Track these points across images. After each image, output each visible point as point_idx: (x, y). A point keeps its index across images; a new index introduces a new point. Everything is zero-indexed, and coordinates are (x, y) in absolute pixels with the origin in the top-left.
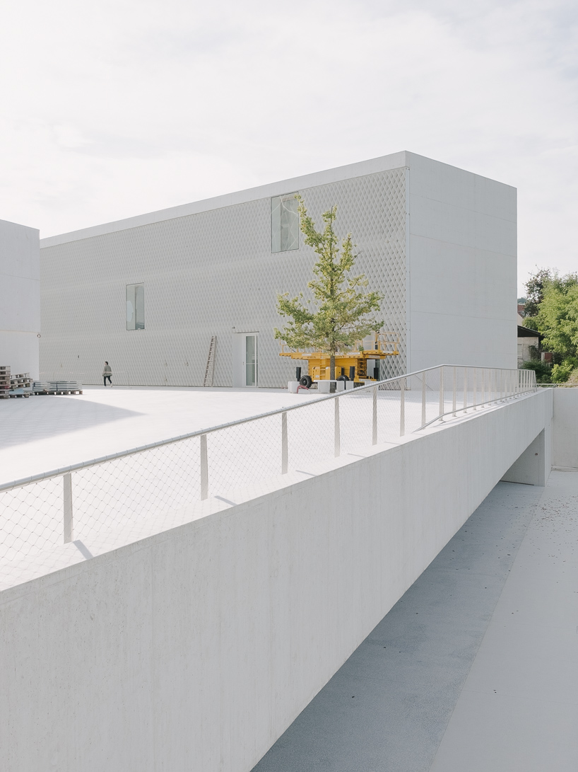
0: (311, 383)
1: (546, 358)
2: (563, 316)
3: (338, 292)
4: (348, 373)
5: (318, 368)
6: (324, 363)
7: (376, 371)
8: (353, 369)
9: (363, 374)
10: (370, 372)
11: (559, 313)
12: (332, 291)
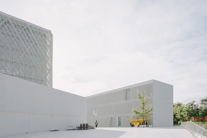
0: (134, 126)
1: (176, 120)
2: (181, 111)
3: (144, 108)
4: (141, 124)
5: (135, 123)
6: (136, 122)
7: (147, 123)
8: (142, 123)
9: (144, 124)
10: (145, 123)
11: (180, 110)
12: (143, 108)
